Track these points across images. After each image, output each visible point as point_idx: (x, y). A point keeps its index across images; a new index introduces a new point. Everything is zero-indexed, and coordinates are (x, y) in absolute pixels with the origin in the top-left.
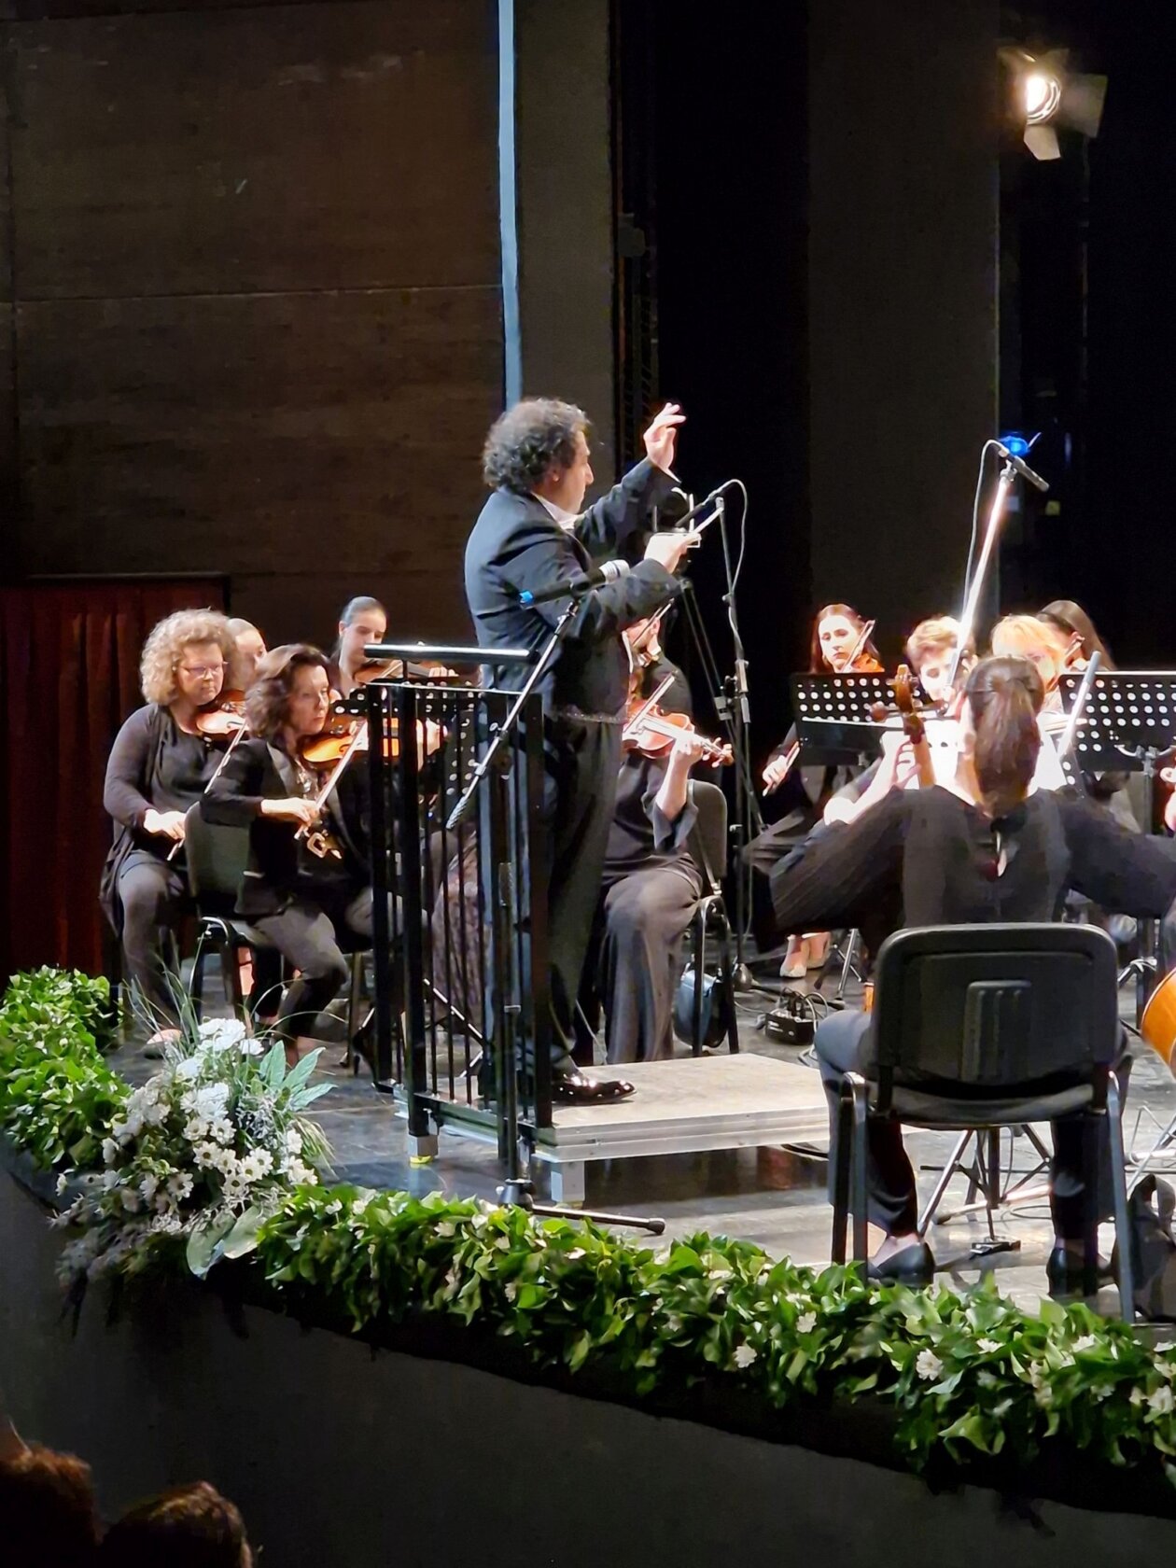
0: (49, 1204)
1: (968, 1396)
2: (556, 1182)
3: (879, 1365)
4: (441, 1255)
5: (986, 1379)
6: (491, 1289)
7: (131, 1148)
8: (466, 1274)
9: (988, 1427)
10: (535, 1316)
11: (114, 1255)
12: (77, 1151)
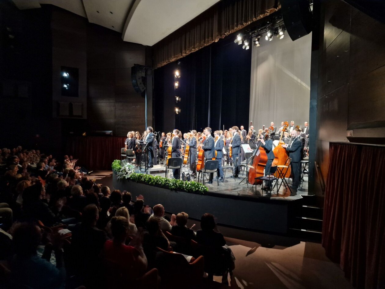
0: (116, 174)
1: (173, 185)
2: (148, 173)
3: (168, 183)
4: (142, 177)
5: (174, 184)
6: (145, 179)
7: (122, 171)
8: (143, 178)
9: (174, 187)
10: (147, 181)
11: (121, 177)
12: (119, 171)
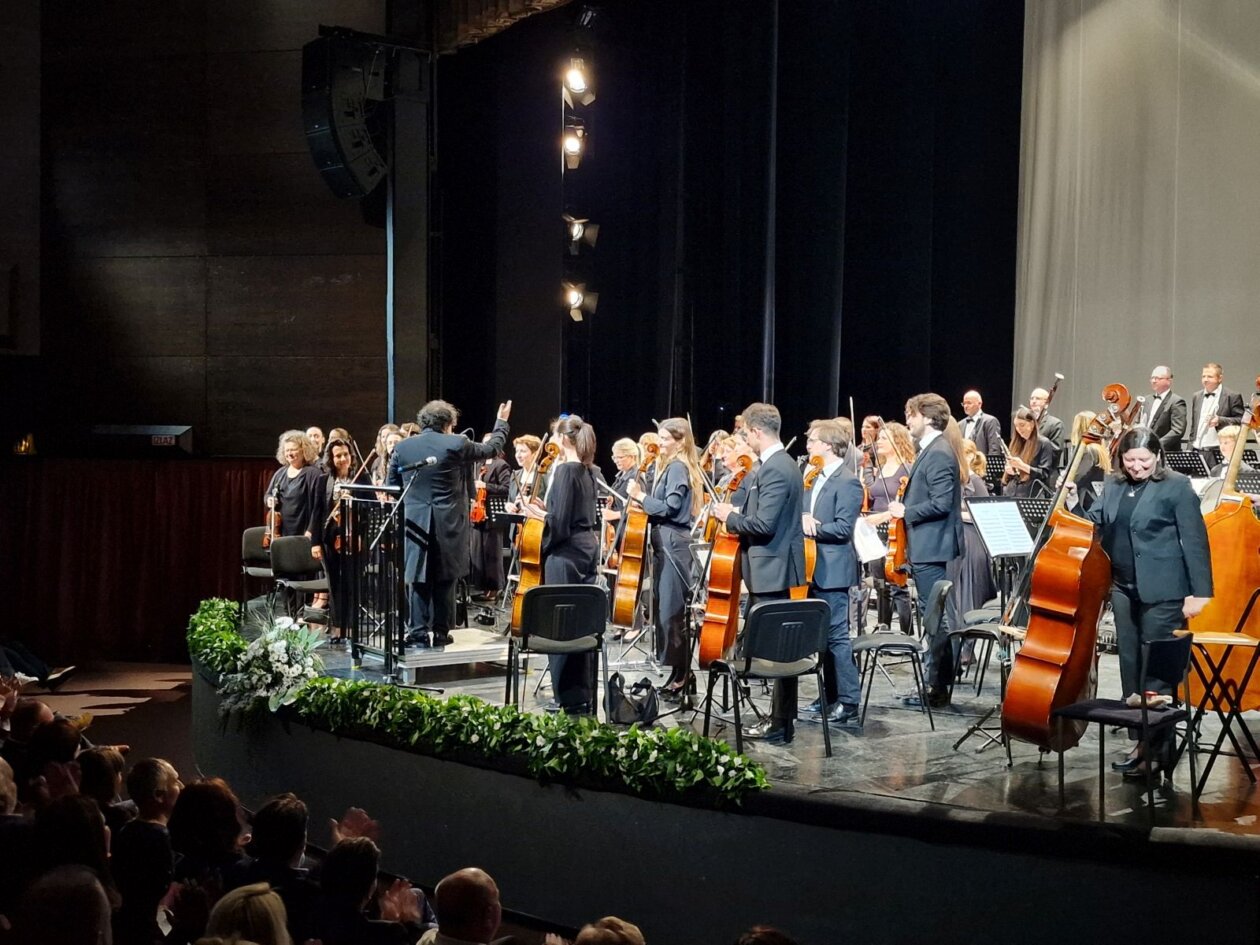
0: (216, 685)
1: (554, 752)
2: (405, 675)
3: (523, 741)
4: (364, 702)
5: (561, 746)
6: (383, 715)
7: (248, 665)
8: (374, 710)
9: (561, 763)
10: (400, 725)
11: (241, 704)
12: (227, 666)
